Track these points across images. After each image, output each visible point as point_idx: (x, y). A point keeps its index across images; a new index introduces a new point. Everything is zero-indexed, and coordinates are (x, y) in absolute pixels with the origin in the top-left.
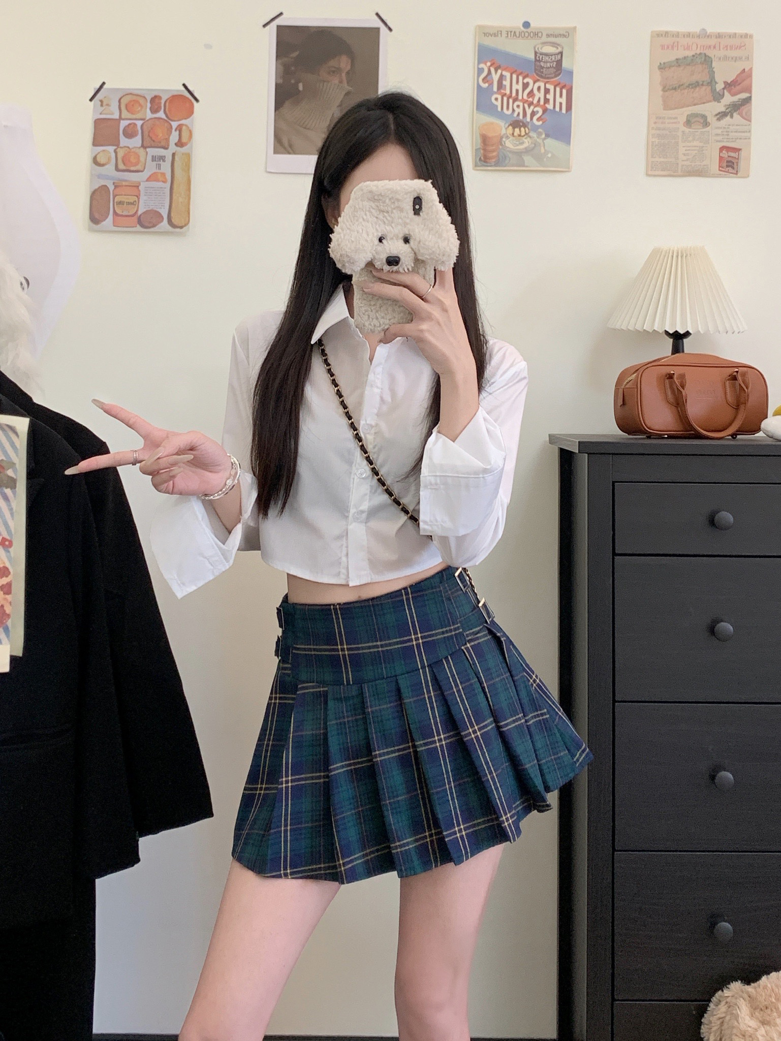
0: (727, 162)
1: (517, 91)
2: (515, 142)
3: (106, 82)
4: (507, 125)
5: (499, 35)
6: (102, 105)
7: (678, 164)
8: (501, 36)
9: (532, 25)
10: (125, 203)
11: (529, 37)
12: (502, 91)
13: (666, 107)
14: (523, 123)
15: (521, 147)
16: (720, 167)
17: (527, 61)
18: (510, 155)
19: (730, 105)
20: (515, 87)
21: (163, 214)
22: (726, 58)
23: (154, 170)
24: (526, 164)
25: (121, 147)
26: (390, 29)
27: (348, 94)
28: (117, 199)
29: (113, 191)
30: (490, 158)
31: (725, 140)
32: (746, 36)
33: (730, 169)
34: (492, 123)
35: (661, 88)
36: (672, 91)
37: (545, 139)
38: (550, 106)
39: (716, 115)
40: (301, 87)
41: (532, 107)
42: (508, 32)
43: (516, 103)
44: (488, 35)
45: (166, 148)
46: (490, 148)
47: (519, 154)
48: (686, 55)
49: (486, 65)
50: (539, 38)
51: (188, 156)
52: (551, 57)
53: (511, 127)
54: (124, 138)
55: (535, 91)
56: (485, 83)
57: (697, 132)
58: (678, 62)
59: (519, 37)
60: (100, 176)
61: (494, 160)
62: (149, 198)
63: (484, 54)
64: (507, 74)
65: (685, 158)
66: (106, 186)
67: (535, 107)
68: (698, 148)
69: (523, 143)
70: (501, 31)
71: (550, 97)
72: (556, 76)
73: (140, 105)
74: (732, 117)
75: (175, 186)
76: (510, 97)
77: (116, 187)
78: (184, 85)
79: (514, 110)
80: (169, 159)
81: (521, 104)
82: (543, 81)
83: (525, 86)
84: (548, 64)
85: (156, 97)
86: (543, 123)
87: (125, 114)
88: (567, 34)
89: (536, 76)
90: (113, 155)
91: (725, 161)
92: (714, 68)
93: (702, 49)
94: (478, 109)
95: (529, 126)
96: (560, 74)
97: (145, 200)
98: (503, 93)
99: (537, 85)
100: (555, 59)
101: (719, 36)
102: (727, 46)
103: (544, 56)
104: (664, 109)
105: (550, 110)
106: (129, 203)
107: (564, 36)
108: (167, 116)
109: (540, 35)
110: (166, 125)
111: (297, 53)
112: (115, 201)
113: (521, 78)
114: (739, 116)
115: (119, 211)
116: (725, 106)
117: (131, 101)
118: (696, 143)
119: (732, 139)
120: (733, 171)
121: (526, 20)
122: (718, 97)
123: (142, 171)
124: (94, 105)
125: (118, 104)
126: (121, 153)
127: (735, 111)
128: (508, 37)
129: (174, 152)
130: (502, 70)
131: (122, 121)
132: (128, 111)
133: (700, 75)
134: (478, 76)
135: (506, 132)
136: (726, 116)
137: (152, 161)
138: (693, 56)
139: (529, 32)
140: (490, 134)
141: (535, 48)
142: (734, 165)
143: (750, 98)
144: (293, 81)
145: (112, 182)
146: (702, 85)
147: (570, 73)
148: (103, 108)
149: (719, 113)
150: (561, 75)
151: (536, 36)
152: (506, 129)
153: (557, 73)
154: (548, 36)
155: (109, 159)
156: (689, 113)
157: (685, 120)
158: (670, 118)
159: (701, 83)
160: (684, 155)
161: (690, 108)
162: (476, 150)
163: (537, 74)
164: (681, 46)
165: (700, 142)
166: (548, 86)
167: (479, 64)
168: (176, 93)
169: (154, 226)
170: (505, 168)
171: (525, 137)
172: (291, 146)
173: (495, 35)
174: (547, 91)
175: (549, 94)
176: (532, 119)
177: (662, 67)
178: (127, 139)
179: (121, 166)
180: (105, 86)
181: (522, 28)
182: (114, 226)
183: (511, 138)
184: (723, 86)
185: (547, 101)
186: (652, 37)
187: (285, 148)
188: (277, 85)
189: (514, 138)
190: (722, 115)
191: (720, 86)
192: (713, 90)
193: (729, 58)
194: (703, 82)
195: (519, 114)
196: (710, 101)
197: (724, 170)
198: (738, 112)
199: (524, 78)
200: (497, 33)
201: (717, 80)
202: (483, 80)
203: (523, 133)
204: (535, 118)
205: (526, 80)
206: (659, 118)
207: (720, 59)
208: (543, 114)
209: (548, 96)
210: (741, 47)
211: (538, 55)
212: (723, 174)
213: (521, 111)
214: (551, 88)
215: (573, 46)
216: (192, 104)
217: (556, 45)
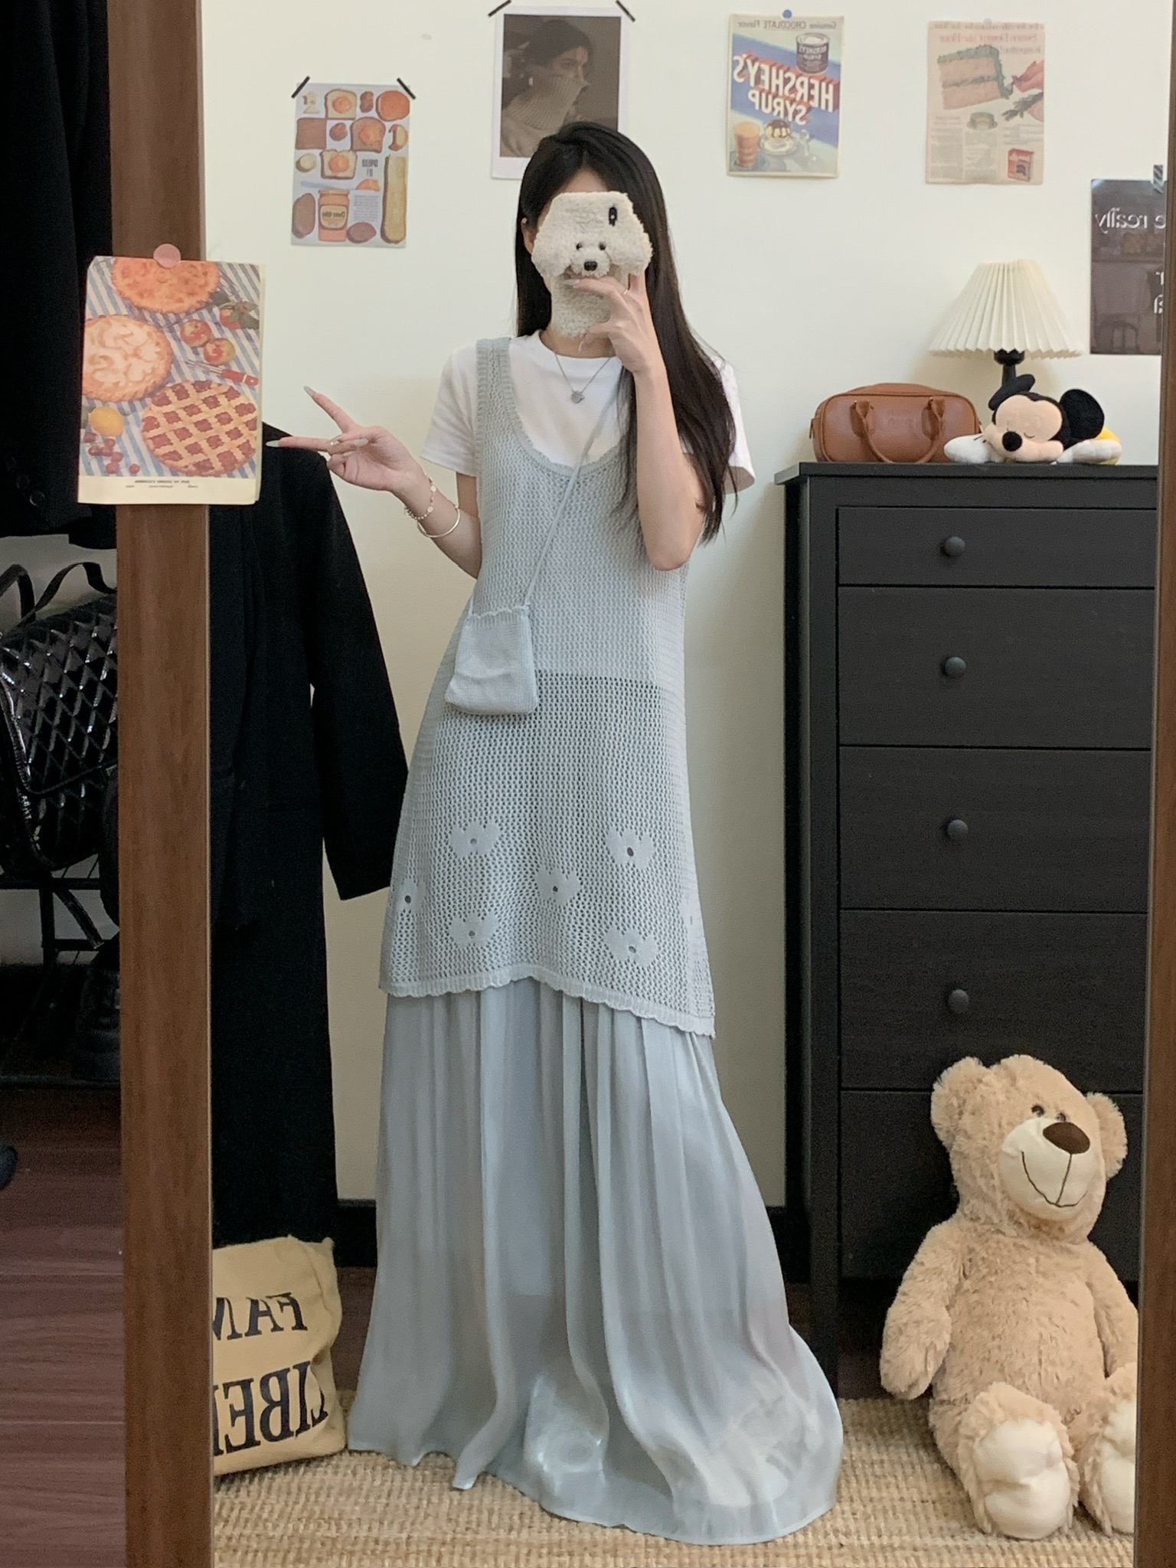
0: (1018, 166)
1: (777, 86)
2: (775, 144)
3: (309, 76)
4: (765, 125)
5: (757, 25)
6: (305, 103)
7: (961, 170)
8: (759, 26)
9: (793, 15)
10: (332, 215)
11: (791, 28)
12: (761, 86)
14: (785, 123)
15: (783, 149)
16: (1009, 172)
17: (787, 53)
18: (769, 159)
19: (1019, 102)
20: (774, 82)
21: (375, 226)
22: (1014, 50)
23: (367, 177)
24: (788, 169)
25: (328, 150)
26: (633, 19)
27: (584, 89)
28: (324, 209)
29: (319, 200)
30: (745, 162)
31: (1016, 142)
32: (1036, 26)
33: (1021, 175)
34: (749, 123)
35: (941, 84)
36: (955, 88)
37: (808, 141)
38: (814, 104)
39: (1004, 114)
40: (531, 81)
41: (794, 106)
42: (766, 22)
43: (776, 100)
44: (743, 24)
45: (378, 151)
46: (746, 151)
47: (780, 157)
48: (968, 48)
49: (741, 56)
50: (802, 29)
51: (404, 161)
52: (815, 48)
53: (770, 128)
54: (331, 139)
55: (798, 86)
56: (740, 77)
57: (983, 133)
58: (961, 55)
59: (779, 27)
60: (304, 184)
61: (750, 165)
62: (359, 208)
63: (739, 45)
64: (766, 68)
65: (969, 163)
66: (311, 195)
67: (798, 105)
68: (984, 152)
69: (784, 146)
70: (759, 22)
71: (815, 92)
72: (821, 70)
73: (349, 103)
74: (1022, 116)
75: (389, 196)
76: (769, 92)
77: (322, 196)
78: (400, 80)
79: (773, 109)
80: (382, 163)
81: (781, 101)
82: (806, 76)
83: (787, 81)
84: (813, 55)
85: (367, 93)
86: (807, 122)
87: (332, 113)
88: (833, 25)
89: (797, 68)
90: (319, 159)
91: (1016, 166)
92: (1001, 61)
93: (988, 40)
94: (732, 107)
95: (792, 125)
96: (824, 69)
97: (355, 211)
98: (761, 88)
99: (800, 79)
100: (820, 51)
101: (1006, 26)
102: (1015, 38)
103: (807, 48)
104: (945, 108)
105: (815, 108)
106: (337, 215)
107: (830, 27)
108: (379, 113)
109: (803, 25)
110: (379, 125)
111: (527, 44)
112: (321, 212)
113: (781, 72)
114: (1030, 116)
115: (325, 224)
116: (1014, 103)
117: (338, 98)
118: (982, 146)
119: (1024, 140)
120: (1024, 178)
121: (787, 8)
122: (1006, 93)
123: (352, 178)
124: (297, 101)
125: (324, 101)
126: (327, 157)
127: (1026, 109)
128: (766, 27)
129: (387, 155)
130: (761, 63)
131: (328, 121)
132: (336, 110)
133: (986, 69)
134: (733, 69)
135: (765, 132)
136: (1016, 115)
137: (363, 166)
138: (978, 48)
139: (791, 22)
140: (746, 135)
141: (797, 38)
142: (1025, 170)
143: (1040, 96)
144: (522, 76)
145: (318, 189)
146: (988, 81)
147: (838, 66)
148: (306, 106)
149: (1007, 113)
150: (827, 70)
151: (798, 26)
152: (765, 129)
153: (822, 67)
154: (812, 26)
155: (314, 164)
156: (974, 112)
157: (969, 120)
158: (952, 118)
159: (987, 78)
160: (969, 159)
161: (975, 106)
162: (731, 153)
163: (801, 68)
164: (963, 38)
165: (986, 145)
166: (812, 81)
167: (733, 55)
168: (389, 89)
169: (366, 240)
170: (764, 174)
171: (787, 138)
172: (520, 149)
173: (752, 25)
174: (811, 87)
175: (814, 90)
176: (794, 117)
177: (942, 60)
178: (334, 141)
179: (328, 172)
180: (310, 80)
181: (783, 18)
182: (320, 239)
183: (771, 139)
184: (1011, 80)
185: (811, 97)
186: (930, 29)
187: (512, 151)
188: (504, 80)
189: (774, 139)
190: (1010, 114)
191: (1008, 81)
192: (1001, 85)
193: (1019, 50)
194: (989, 76)
195: (779, 113)
196: (996, 98)
197: (1014, 175)
198: (1028, 110)
199: (785, 73)
200: (754, 23)
201: (1005, 74)
202: (739, 74)
203: (784, 134)
204: (798, 117)
205: (788, 75)
206: (940, 118)
207: (1007, 51)
208: (807, 113)
209: (812, 92)
210: (1030, 38)
211: (801, 47)
212: (1014, 180)
213: (782, 108)
214: (816, 83)
215: (840, 38)
216: (408, 102)
217: (821, 36)
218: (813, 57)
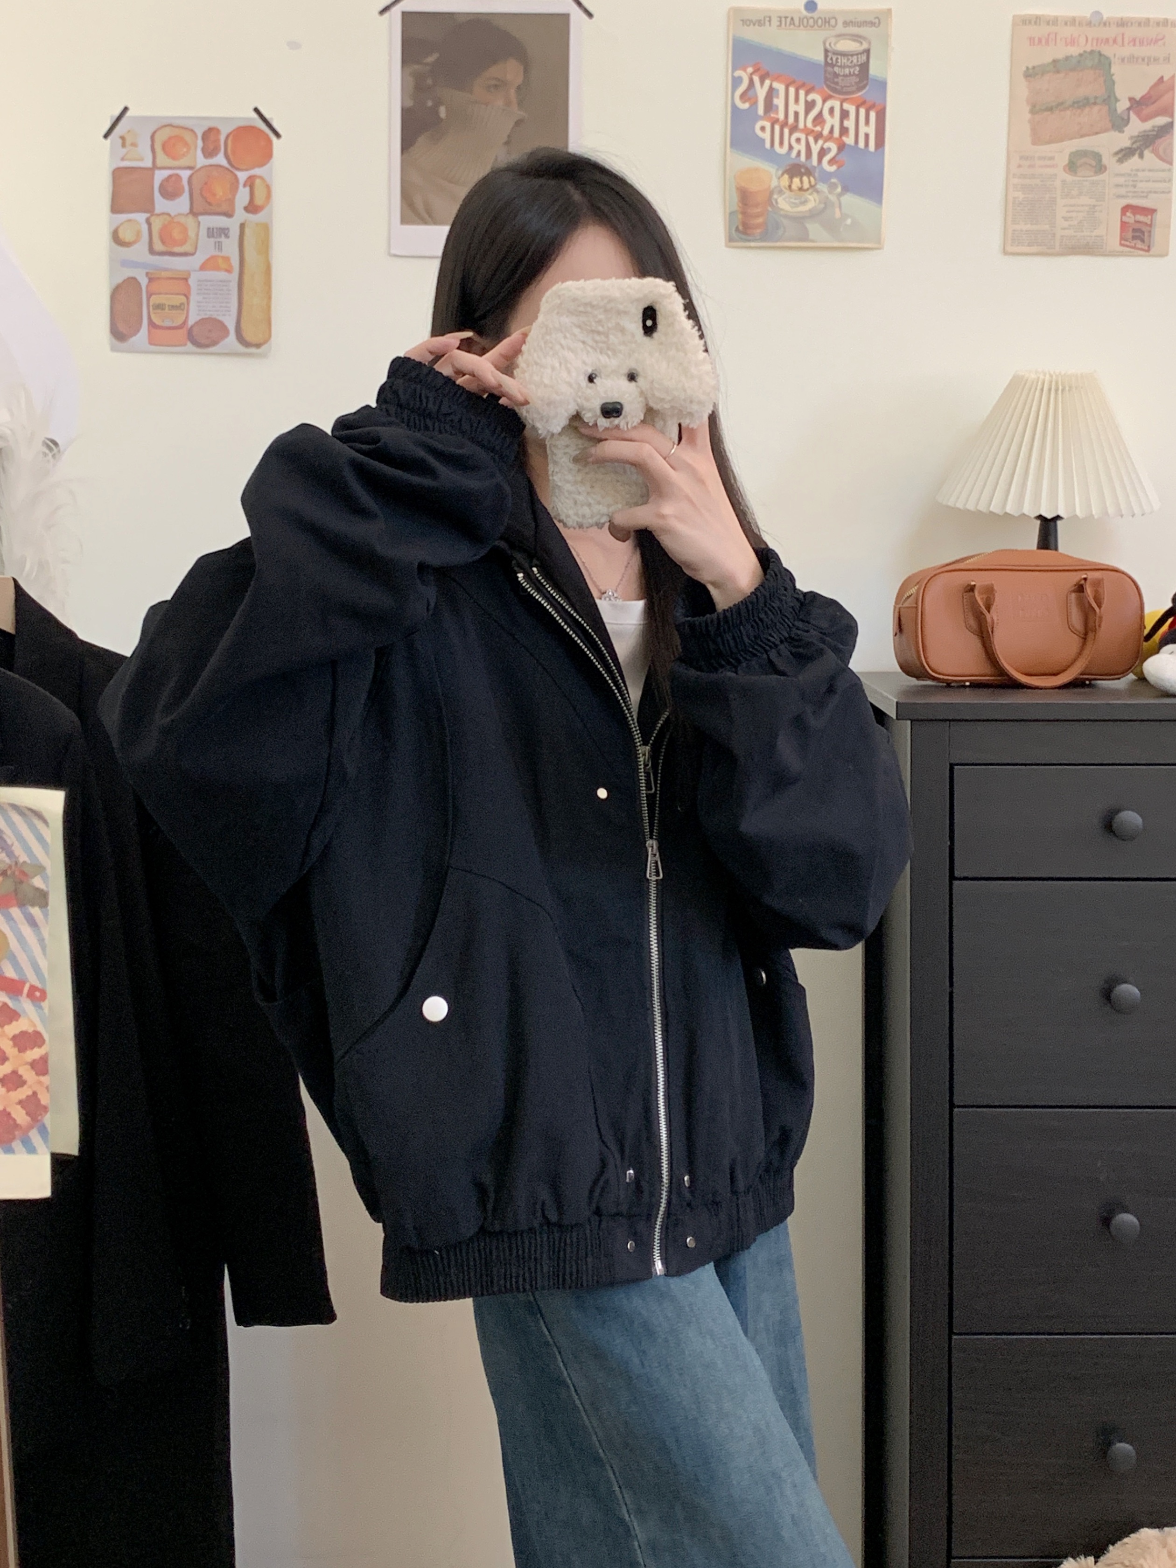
0: (1134, 230)
1: (796, 114)
2: (793, 200)
3: (129, 106)
4: (780, 172)
5: (767, 23)
6: (124, 145)
7: (1054, 234)
8: (770, 25)
9: (819, 7)
10: (167, 308)
11: (816, 27)
12: (773, 115)
13: (1037, 139)
14: (807, 169)
15: (802, 208)
16: (1122, 238)
17: (810, 65)
18: (785, 222)
19: (1138, 136)
20: (792, 108)
21: (227, 323)
22: (1132, 59)
23: (214, 252)
24: (811, 237)
25: (158, 215)
26: (590, 15)
27: (518, 122)
28: (155, 300)
29: (147, 286)
30: (753, 227)
31: (1130, 194)
32: (1165, 22)
33: (1139, 244)
34: (757, 170)
35: (1027, 108)
36: (1046, 113)
37: (840, 195)
38: (849, 140)
39: (1116, 153)
40: (443, 112)
41: (820, 142)
42: (780, 18)
43: (796, 135)
44: (748, 23)
45: (229, 215)
46: (754, 211)
47: (800, 220)
48: (1069, 54)
49: (745, 70)
50: (831, 28)
51: (265, 230)
52: (850, 57)
53: (786, 176)
54: (161, 198)
55: (826, 113)
56: (744, 102)
57: (1087, 181)
58: (1056, 66)
59: (799, 26)
60: (125, 263)
61: (759, 231)
62: (204, 298)
63: (743, 53)
64: (780, 87)
65: (1066, 224)
66: (134, 279)
67: (825, 141)
68: (1087, 208)
69: (805, 202)
70: (770, 17)
71: (850, 124)
72: (860, 89)
73: (186, 144)
74: (1141, 156)
75: (246, 278)
76: (784, 124)
77: (151, 280)
78: (256, 110)
79: (791, 147)
80: (235, 232)
81: (803, 137)
82: (836, 99)
83: (810, 106)
84: (847, 68)
85: (210, 130)
86: (839, 167)
87: (162, 160)
88: (877, 21)
89: (825, 87)
90: (145, 227)
91: (1131, 230)
92: (1113, 75)
93: (1095, 44)
94: (732, 145)
95: (817, 175)
96: (864, 87)
97: (199, 302)
98: (774, 118)
99: (829, 104)
100: (858, 61)
101: (1122, 23)
102: (1134, 40)
103: (839, 57)
104: (1034, 143)
105: (849, 146)
106: (173, 307)
107: (872, 24)
108: (228, 159)
109: (833, 22)
110: (229, 176)
111: (435, 57)
112: (151, 304)
113: (802, 93)
114: (1153, 155)
115: (157, 321)
116: (1131, 138)
117: (170, 138)
118: (1085, 200)
119: (1143, 192)
120: (1143, 247)
122: (1119, 123)
123: (193, 254)
124: (111, 143)
125: (149, 143)
126: (157, 224)
127: (1147, 147)
128: (780, 25)
129: (242, 221)
130: (772, 81)
131: (157, 172)
132: (168, 155)
133: (1090, 87)
134: (734, 91)
135: (779, 182)
136: (1133, 155)
137: (209, 237)
138: (1081, 55)
139: (816, 19)
140: (753, 187)
141: (824, 43)
142: (1144, 235)
143: (1171, 124)
144: (430, 104)
145: (145, 271)
146: (1095, 103)
147: (882, 85)
148: (124, 151)
149: (1122, 150)
150: (867, 88)
151: (827, 24)
152: (779, 178)
153: (862, 85)
154: (846, 24)
155: (138, 234)
156: (1074, 150)
157: (1066, 161)
158: (1044, 158)
159: (1092, 101)
160: (1066, 219)
161: (1076, 142)
162: (731, 214)
163: (828, 87)
164: (1061, 39)
165: (1090, 198)
166: (846, 106)
167: (733, 71)
168: (242, 124)
169: (214, 343)
170: (778, 244)
171: (810, 191)
172: (429, 212)
173: (760, 23)
174: (844, 114)
175: (848, 120)
176: (820, 161)
177: (1031, 74)
178: (165, 201)
179: (158, 246)
180: (128, 114)
181: (804, 13)
182: (151, 343)
183: (788, 193)
184: (1127, 104)
185: (844, 131)
186: (1014, 25)
187: (421, 212)
189: (793, 193)
190: (1125, 154)
191: (1122, 106)
192: (1112, 111)
193: (1137, 59)
194: (1096, 98)
195: (799, 153)
196: (1106, 131)
197: (1128, 243)
198: (1151, 148)
199: (807, 94)
200: (762, 20)
201: (1118, 95)
202: (743, 97)
203: (806, 185)
204: (826, 159)
205: (811, 97)
206: (1026, 158)
207: (1123, 60)
208: (837, 154)
209: (846, 123)
210: (1157, 41)
211: (830, 55)
212: (1128, 249)
213: (802, 147)
214: (852, 109)
215: (885, 40)
216: (270, 142)
217: (857, 38)
218: (847, 71)
